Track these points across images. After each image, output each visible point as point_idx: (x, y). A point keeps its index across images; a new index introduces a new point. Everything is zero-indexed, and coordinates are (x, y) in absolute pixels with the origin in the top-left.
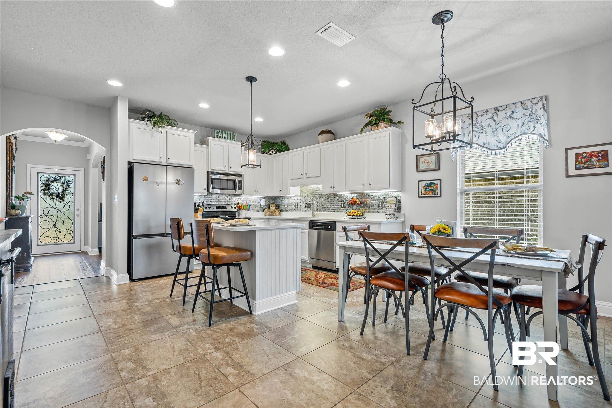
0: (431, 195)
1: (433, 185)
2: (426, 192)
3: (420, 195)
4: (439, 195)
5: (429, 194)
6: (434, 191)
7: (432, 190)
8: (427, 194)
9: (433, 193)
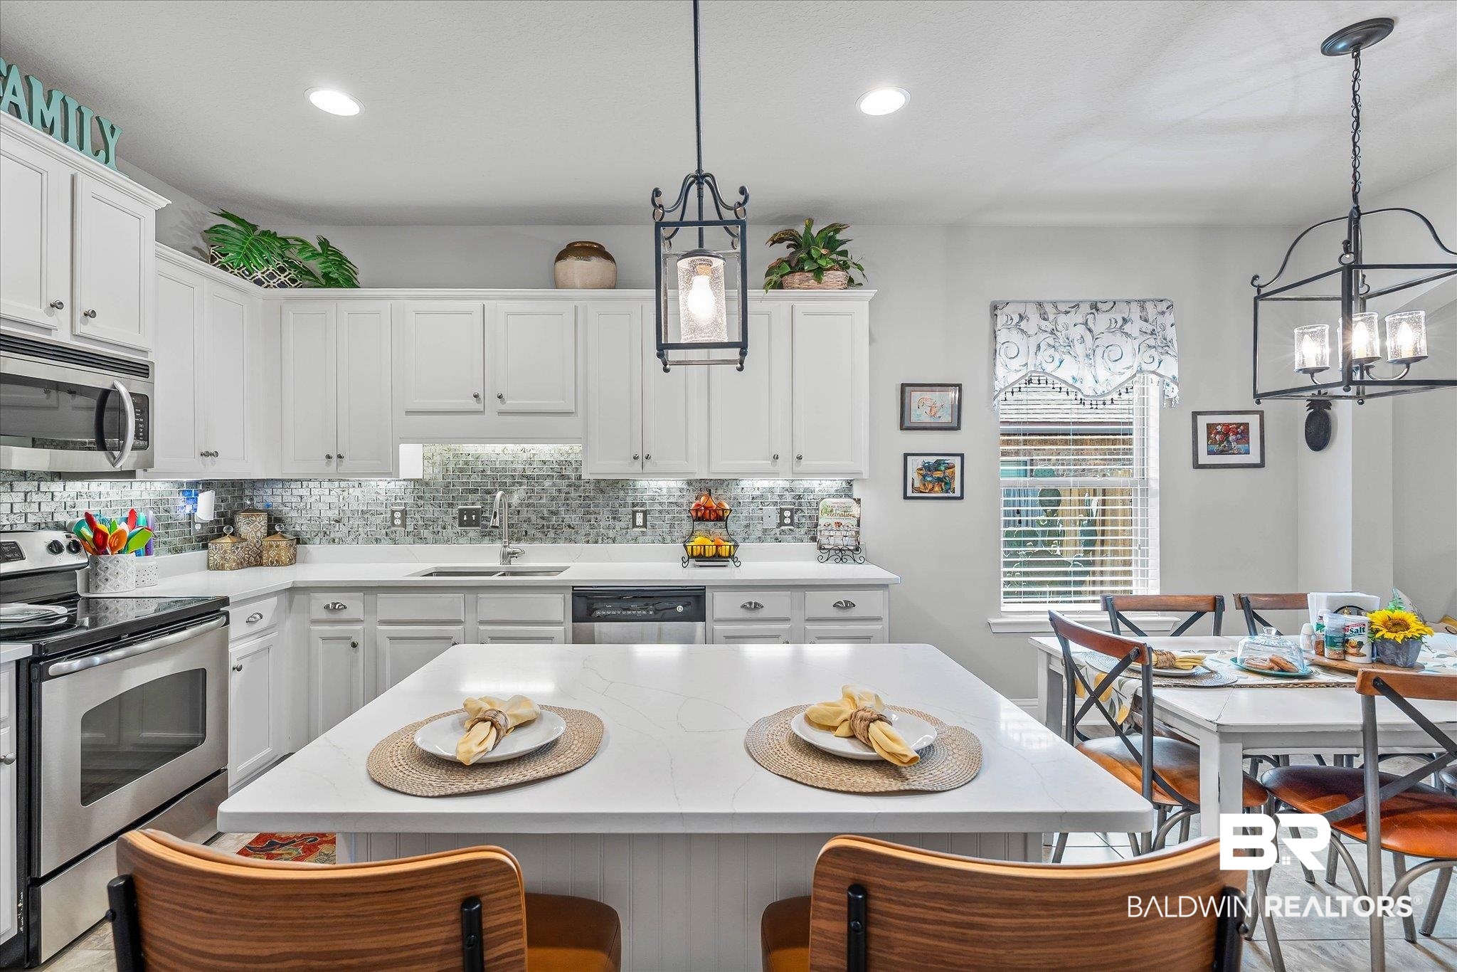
0: (937, 492)
1: (943, 468)
2: (924, 485)
3: (909, 494)
4: (958, 494)
5: (931, 490)
6: (945, 483)
7: (940, 480)
8: (927, 491)
9: (942, 489)
